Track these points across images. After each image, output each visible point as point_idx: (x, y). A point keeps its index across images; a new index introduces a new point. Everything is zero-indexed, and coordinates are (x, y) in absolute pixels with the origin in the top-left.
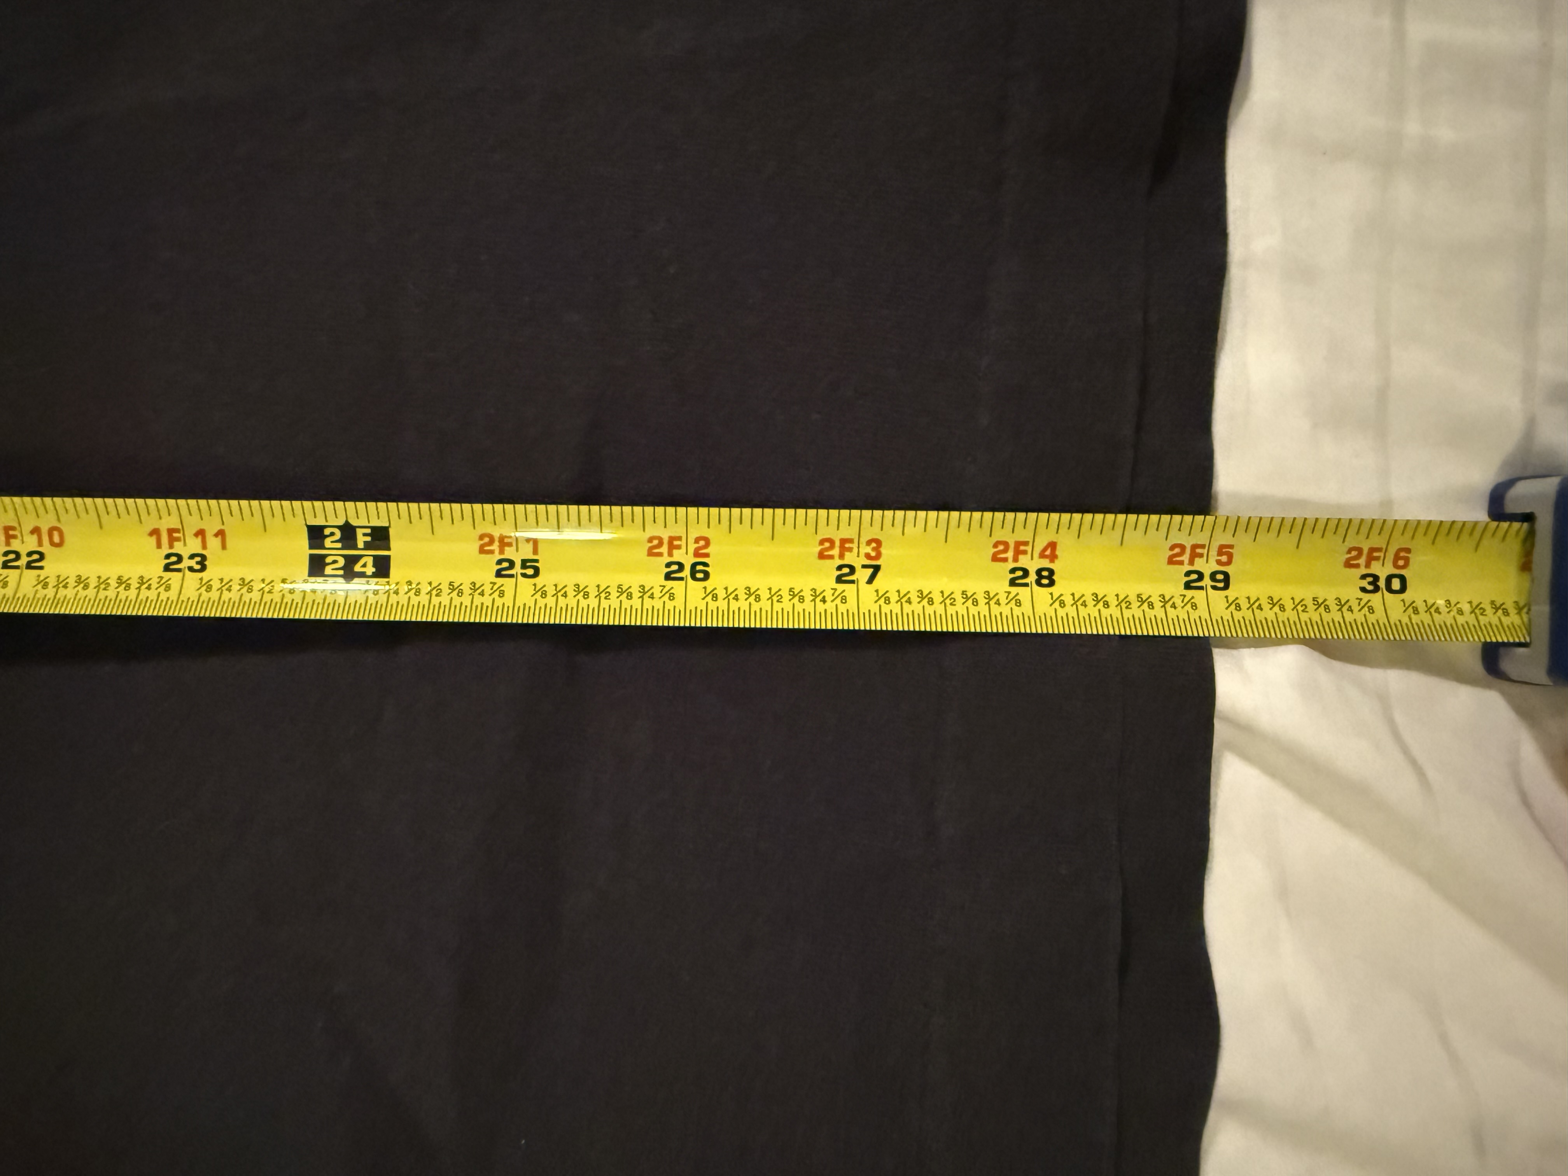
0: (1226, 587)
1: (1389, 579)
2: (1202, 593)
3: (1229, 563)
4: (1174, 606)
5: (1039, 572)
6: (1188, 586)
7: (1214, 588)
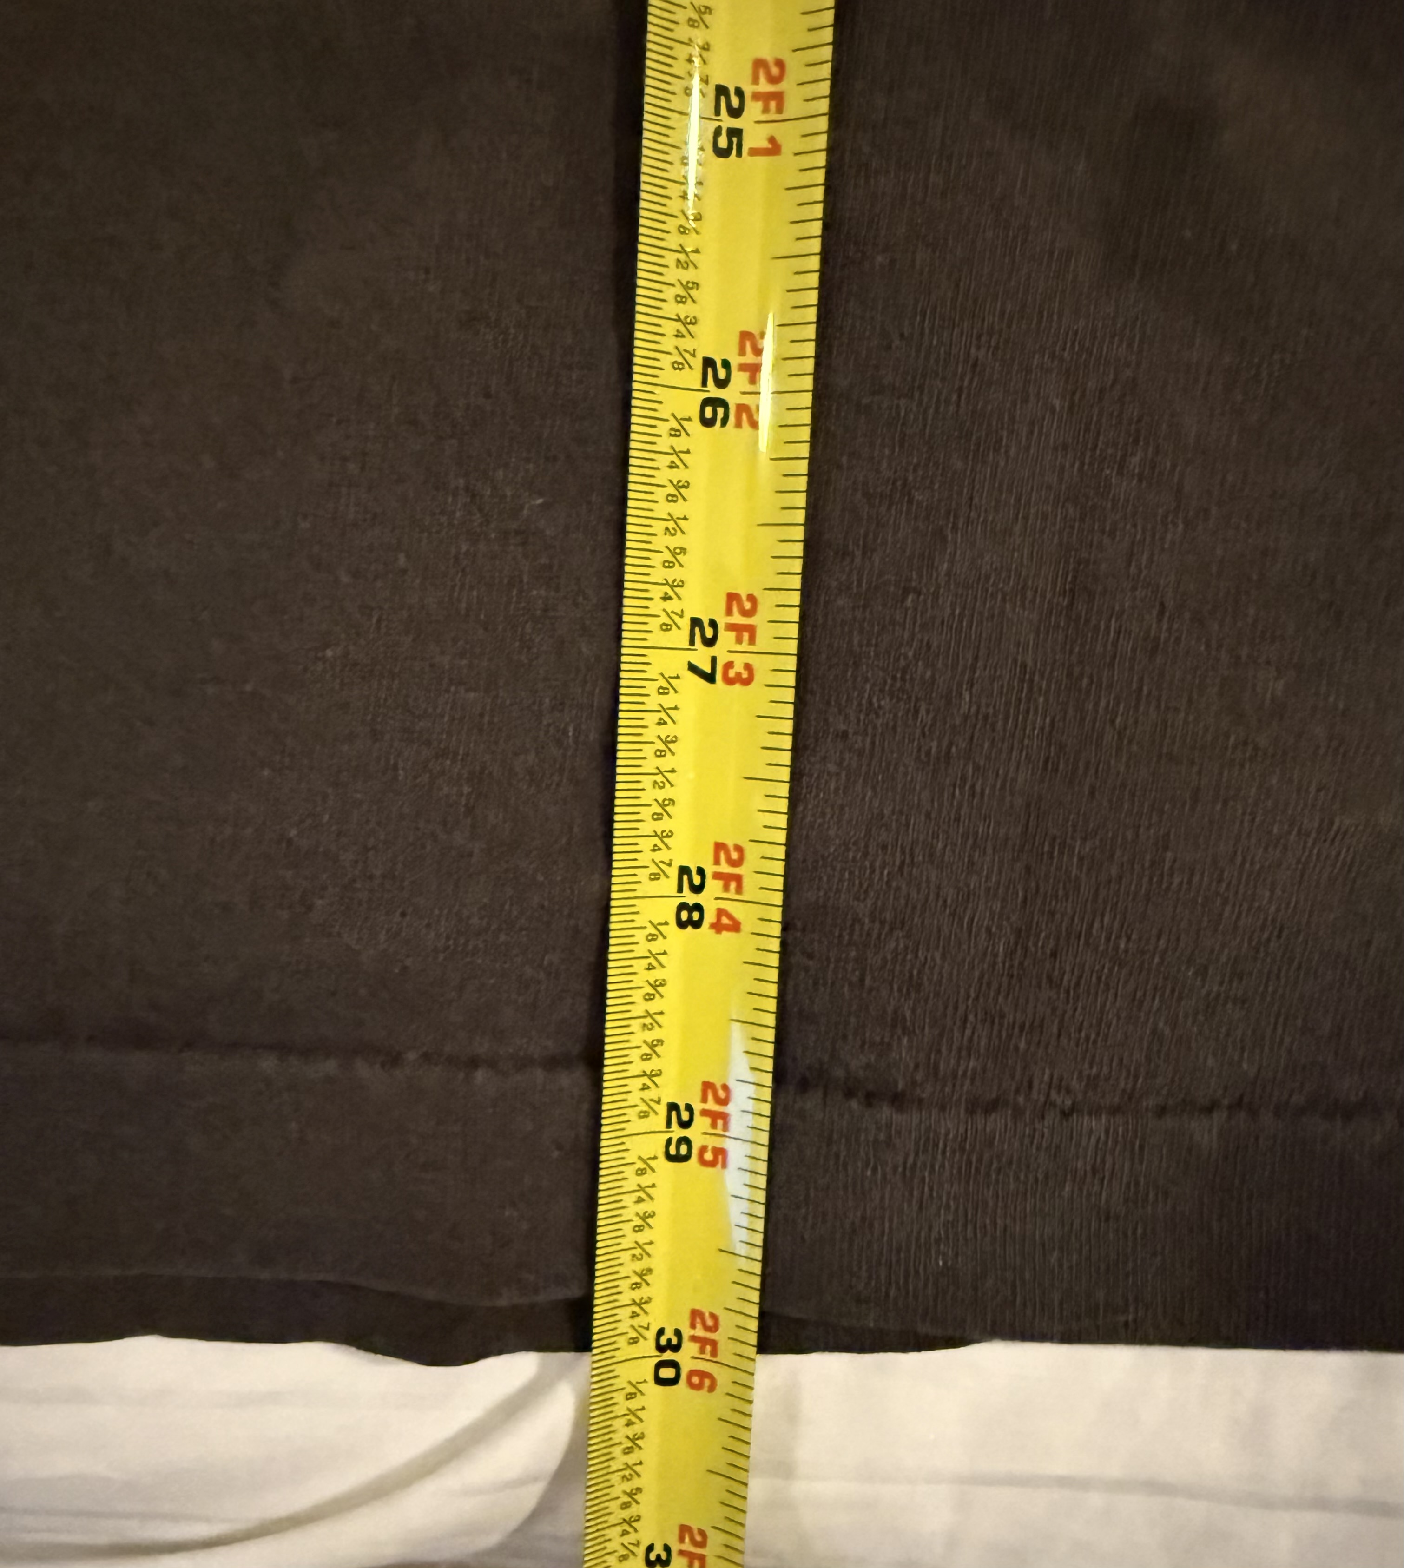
0: (670, 1158)
1: (674, 1364)
2: (662, 1126)
3: (703, 1162)
4: (645, 1088)
5: (698, 907)
6: (673, 1107)
7: (669, 1142)
